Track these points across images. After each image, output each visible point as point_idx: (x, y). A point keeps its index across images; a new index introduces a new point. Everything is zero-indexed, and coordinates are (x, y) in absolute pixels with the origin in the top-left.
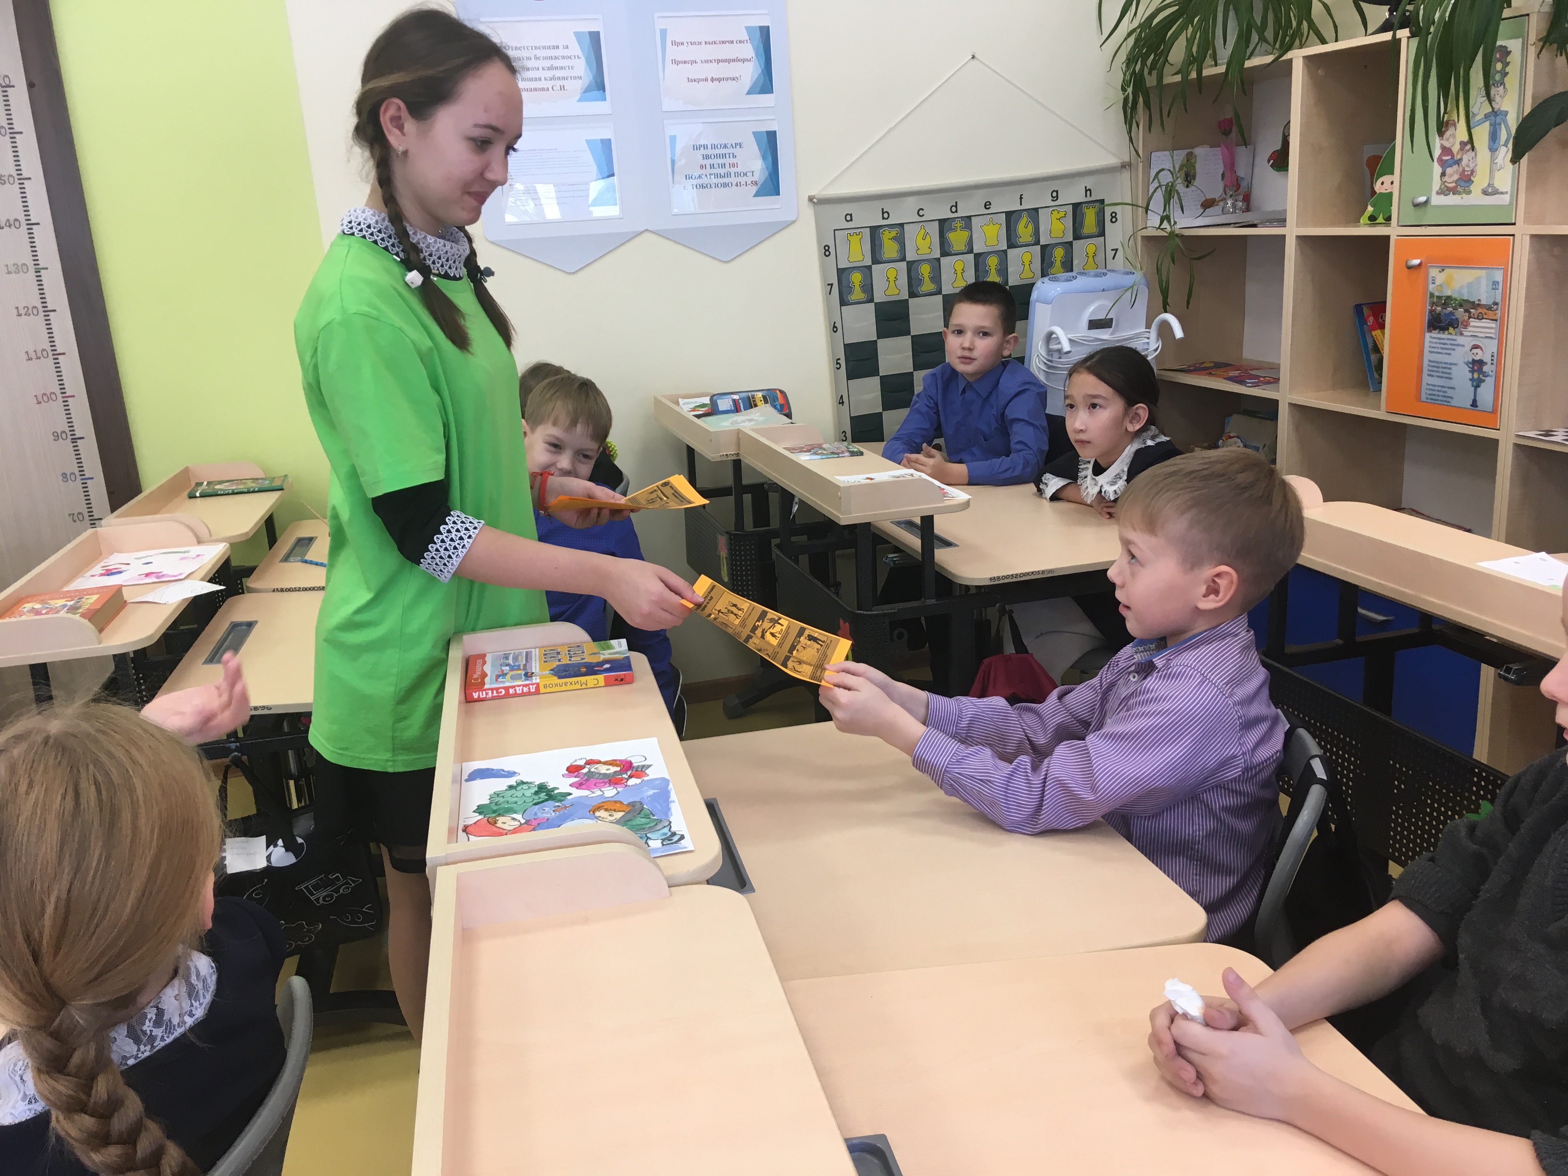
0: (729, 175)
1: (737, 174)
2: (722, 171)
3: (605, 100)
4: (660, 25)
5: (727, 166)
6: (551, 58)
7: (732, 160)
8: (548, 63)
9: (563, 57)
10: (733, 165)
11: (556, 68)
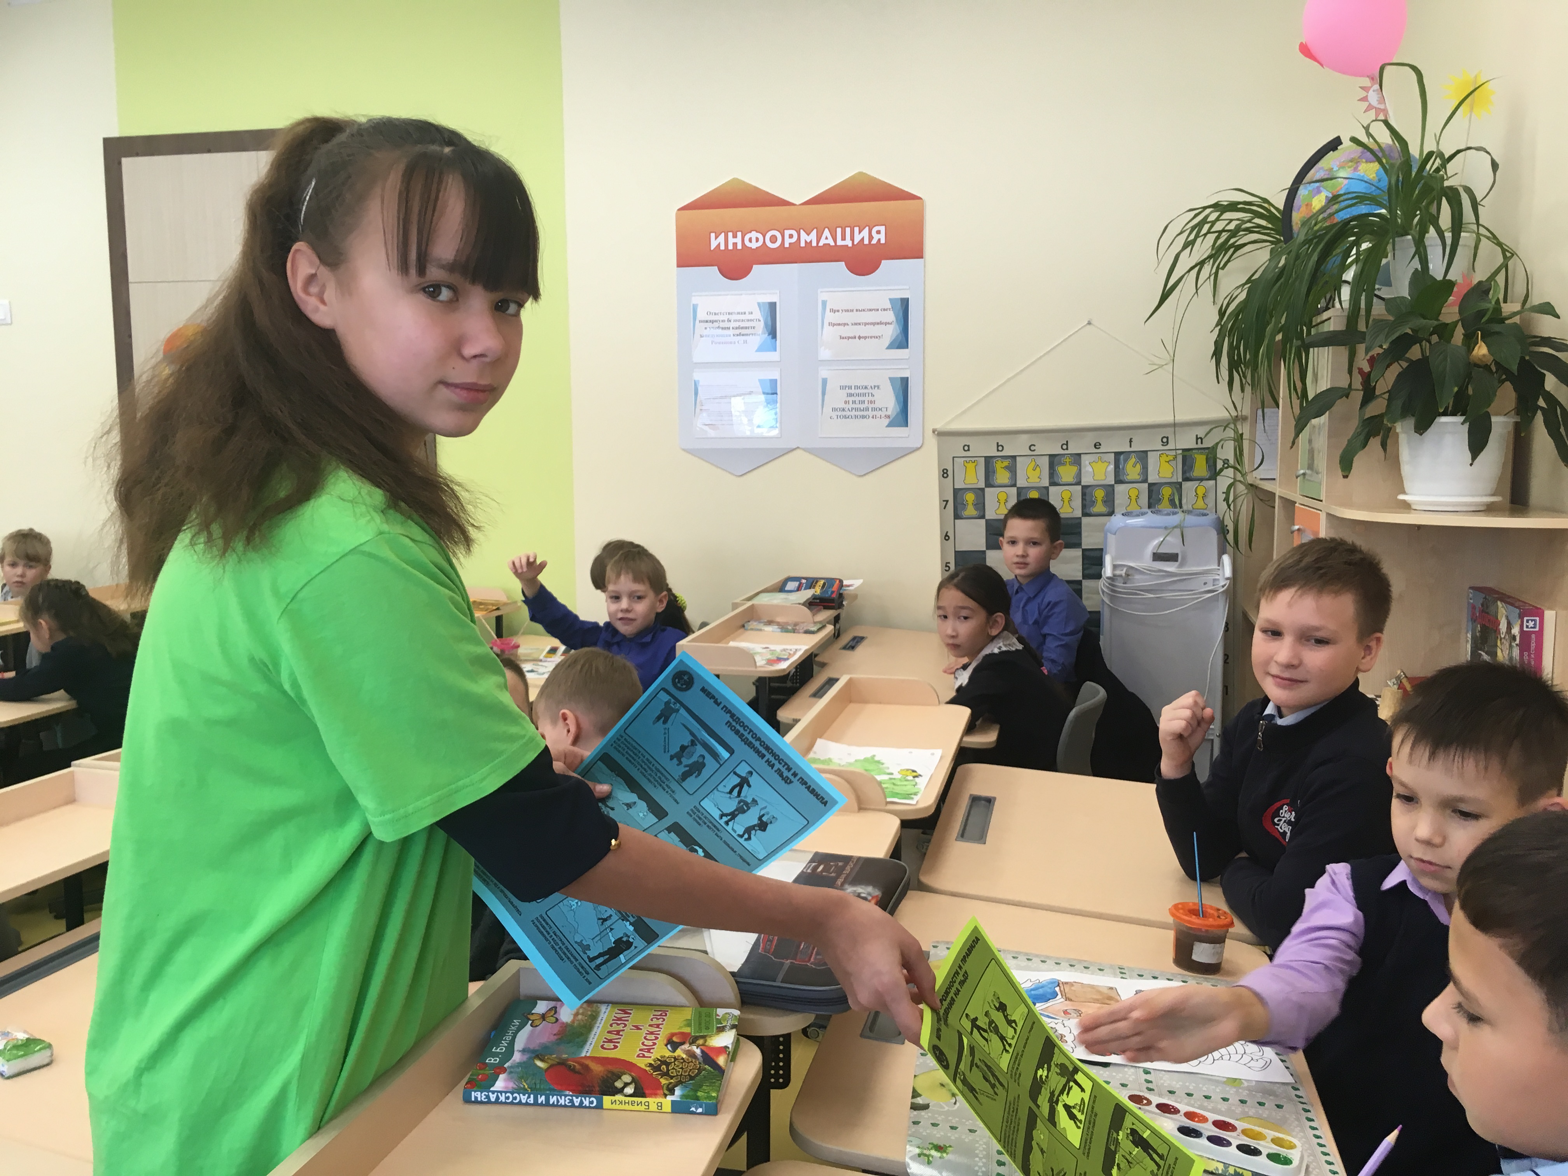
0: (867, 409)
1: (874, 409)
2: (862, 406)
3: (776, 351)
4: (823, 296)
5: (866, 402)
6: (739, 321)
7: (870, 398)
8: (737, 324)
9: (748, 320)
10: (871, 402)
11: (742, 328)
